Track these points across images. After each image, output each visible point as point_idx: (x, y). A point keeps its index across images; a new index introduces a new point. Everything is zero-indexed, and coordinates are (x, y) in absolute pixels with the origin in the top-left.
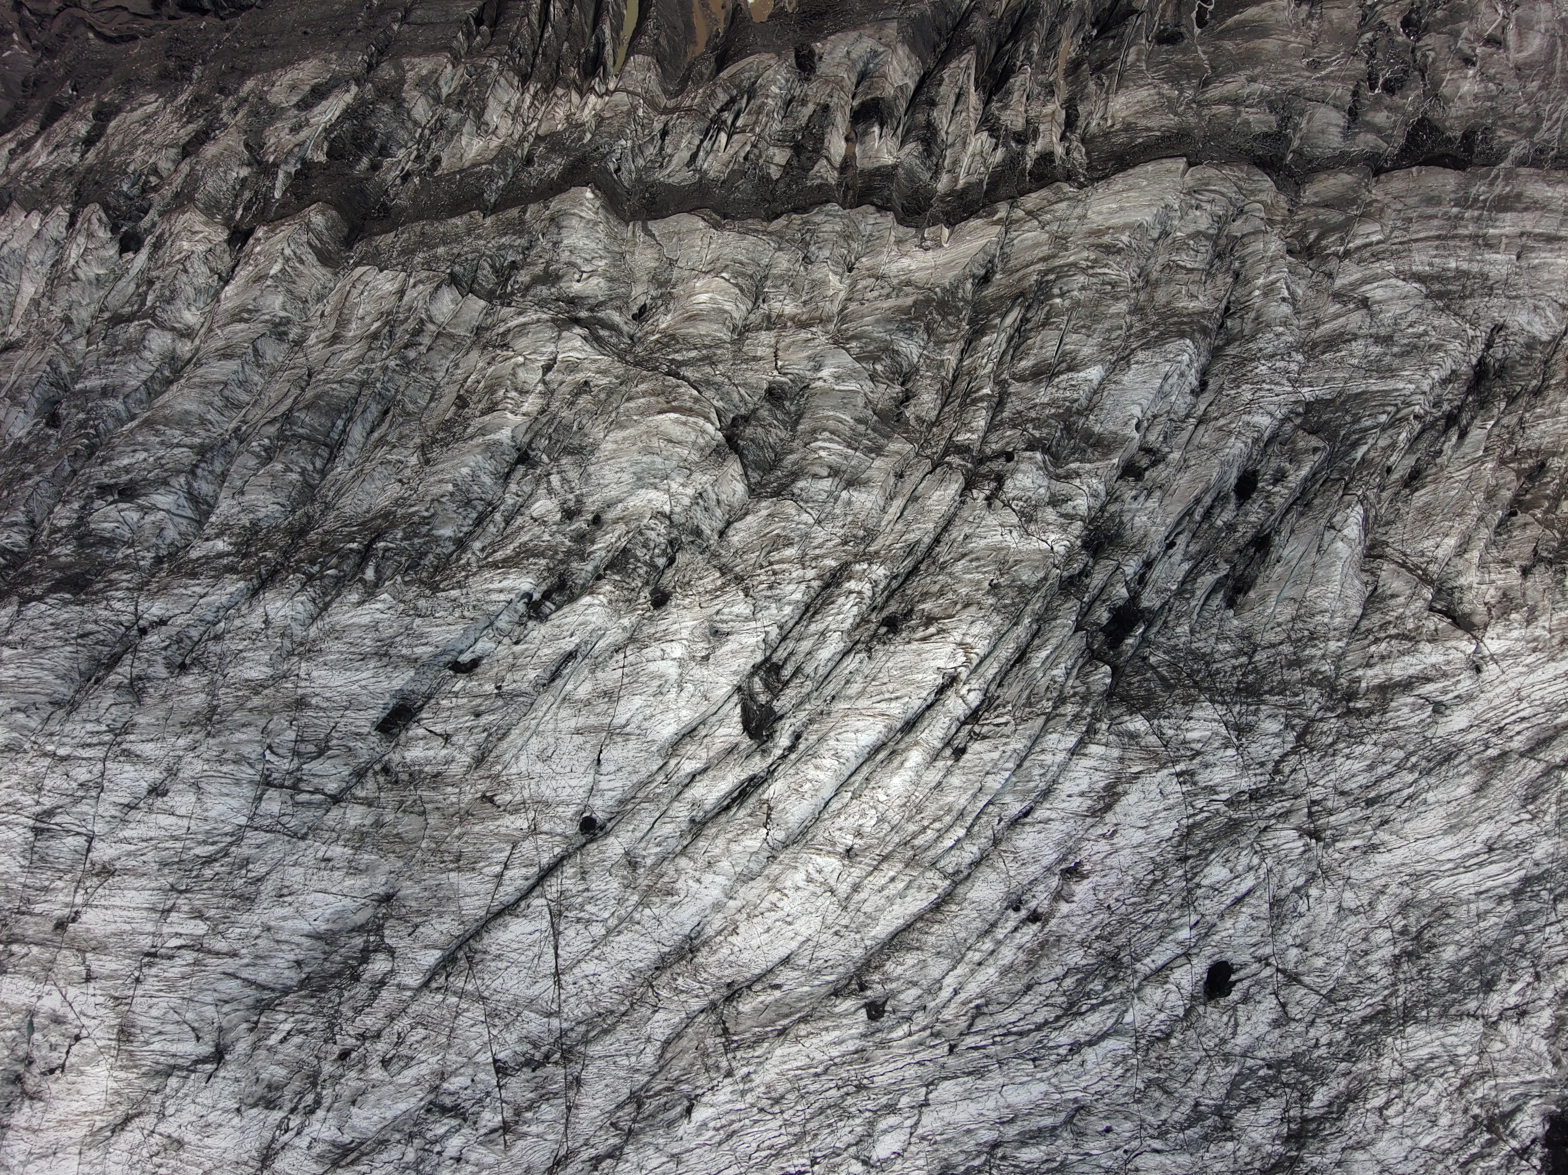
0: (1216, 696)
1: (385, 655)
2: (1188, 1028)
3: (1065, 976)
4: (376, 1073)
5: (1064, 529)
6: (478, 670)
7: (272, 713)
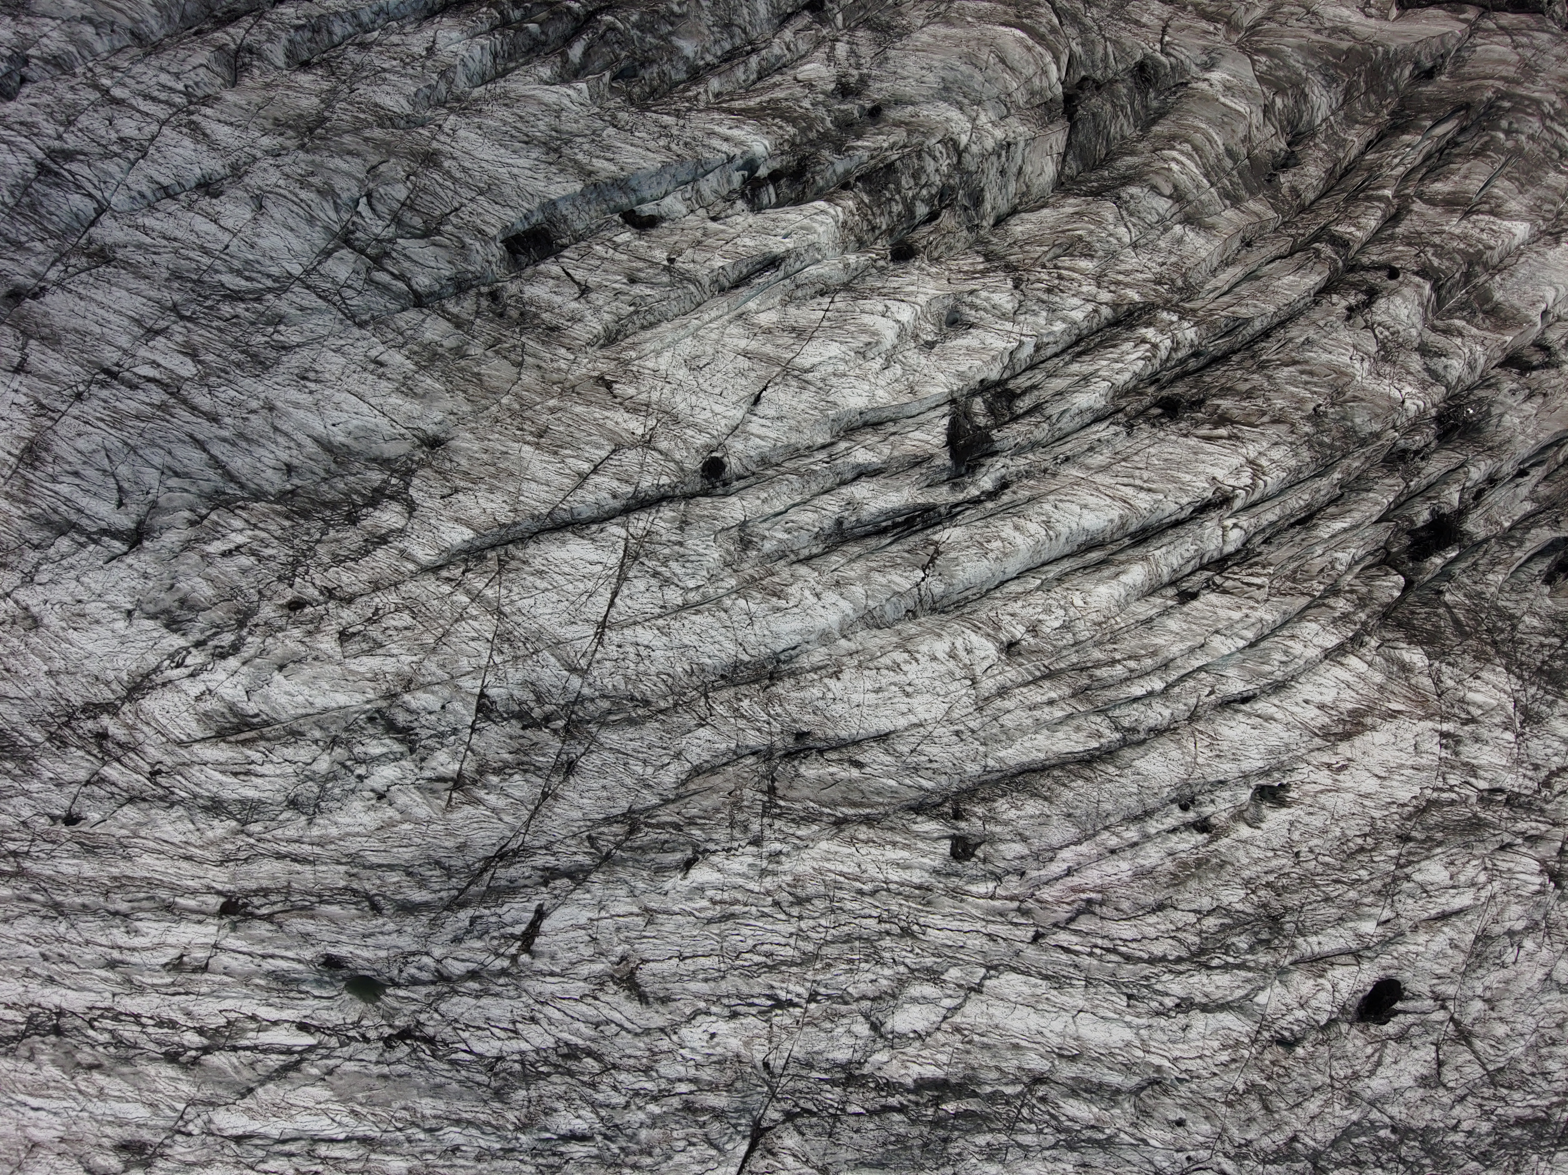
0: (1513, 666)
1: (556, 150)
2: (1323, 1042)
3: (1210, 913)
4: (327, 644)
5: (1424, 386)
6: (654, 232)
7: (391, 153)
